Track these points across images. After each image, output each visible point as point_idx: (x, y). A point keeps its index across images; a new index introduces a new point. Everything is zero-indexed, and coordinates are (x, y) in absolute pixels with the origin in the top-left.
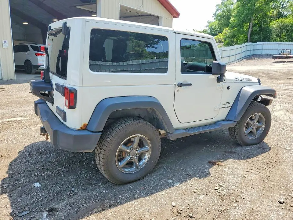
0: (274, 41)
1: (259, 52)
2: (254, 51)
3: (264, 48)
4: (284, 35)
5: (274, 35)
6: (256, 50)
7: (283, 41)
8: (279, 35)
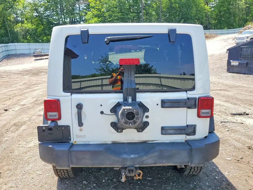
0: (22, 42)
1: (14, 52)
2: (8, 51)
3: (17, 49)
4: (29, 38)
5: (21, 37)
6: (10, 50)
7: (30, 43)
8: (25, 37)
